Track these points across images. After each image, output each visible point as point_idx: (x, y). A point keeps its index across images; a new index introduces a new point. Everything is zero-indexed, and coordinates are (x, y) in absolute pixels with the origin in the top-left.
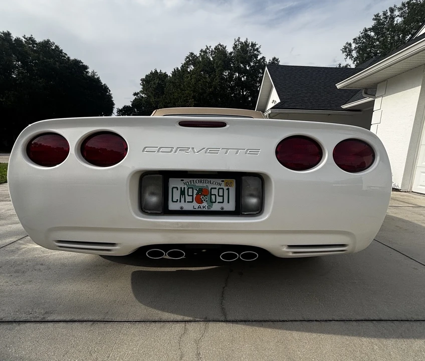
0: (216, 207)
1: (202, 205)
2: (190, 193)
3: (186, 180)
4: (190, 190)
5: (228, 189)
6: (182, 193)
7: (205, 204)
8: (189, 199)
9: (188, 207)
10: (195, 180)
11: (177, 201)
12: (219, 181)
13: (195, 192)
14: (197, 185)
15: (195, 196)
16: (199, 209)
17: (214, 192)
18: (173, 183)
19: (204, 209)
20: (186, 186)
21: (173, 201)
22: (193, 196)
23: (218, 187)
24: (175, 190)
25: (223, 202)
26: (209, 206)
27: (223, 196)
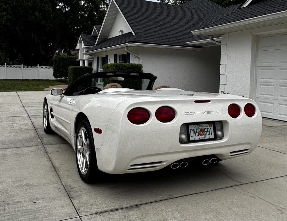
0: (207, 137)
1: (202, 137)
2: (197, 132)
3: (195, 126)
4: (197, 130)
5: (211, 128)
6: (194, 132)
7: (203, 136)
8: (197, 134)
9: (197, 138)
10: (198, 125)
11: (193, 136)
12: (207, 125)
13: (199, 131)
14: (199, 127)
15: (199, 133)
16: (201, 139)
17: (206, 130)
18: (191, 128)
19: (203, 139)
20: (195, 128)
21: (192, 136)
22: (198, 133)
23: (207, 128)
24: (191, 130)
25: (209, 135)
26: (205, 137)
27: (209, 132)
